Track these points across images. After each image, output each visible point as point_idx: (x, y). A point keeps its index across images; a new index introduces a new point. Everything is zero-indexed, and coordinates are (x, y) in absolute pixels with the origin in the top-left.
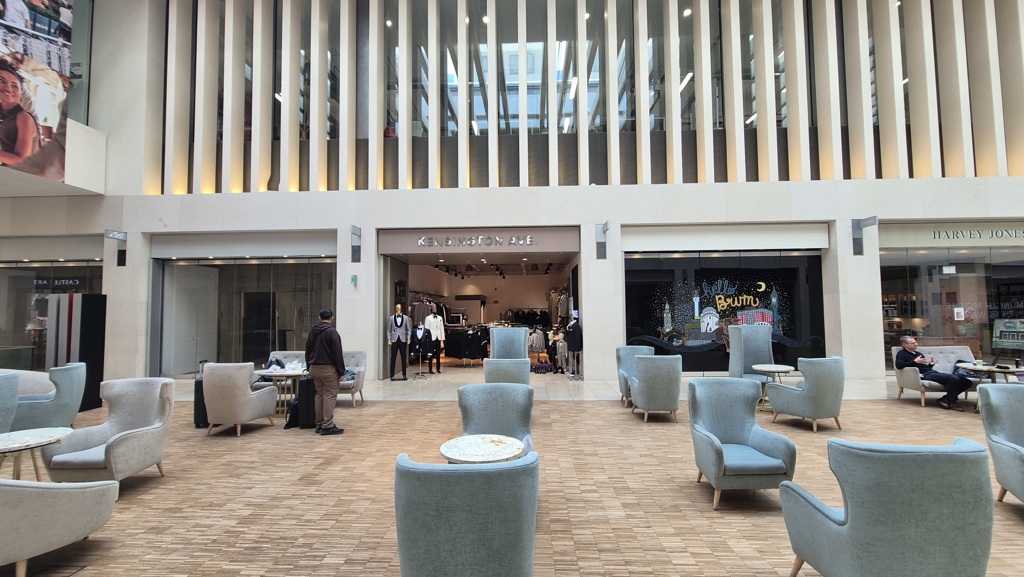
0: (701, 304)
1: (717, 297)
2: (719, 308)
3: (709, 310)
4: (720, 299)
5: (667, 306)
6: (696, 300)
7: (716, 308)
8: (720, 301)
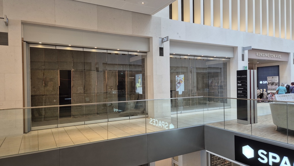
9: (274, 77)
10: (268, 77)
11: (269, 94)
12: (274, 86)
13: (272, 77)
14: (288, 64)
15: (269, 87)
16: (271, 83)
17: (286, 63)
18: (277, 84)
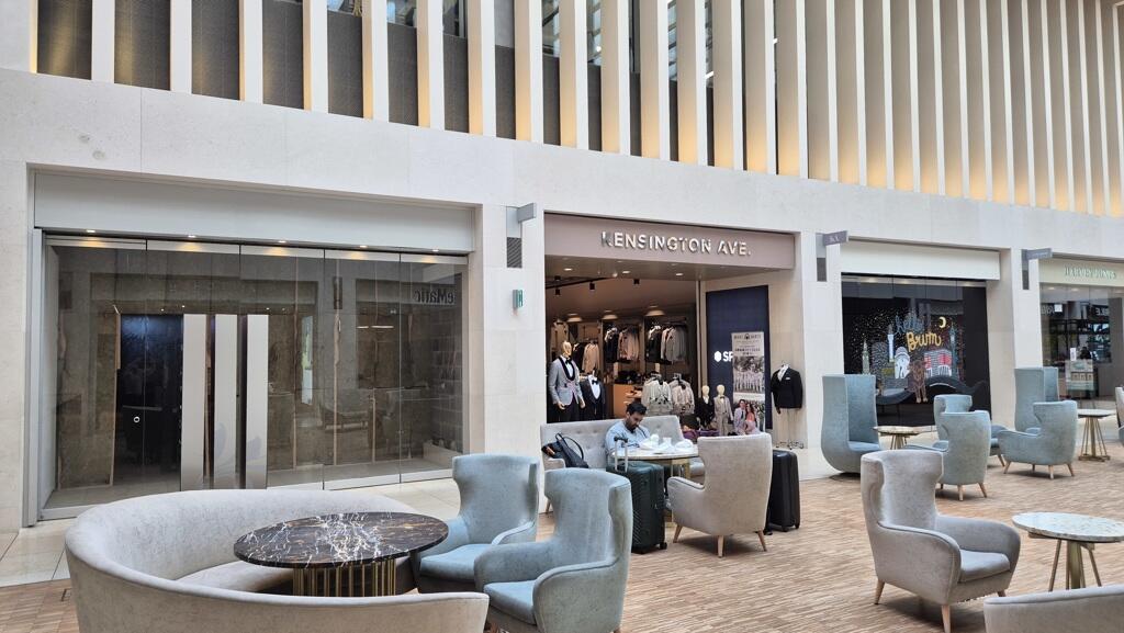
0: (894, 341)
1: (908, 334)
2: (910, 347)
3: (901, 350)
4: (910, 336)
5: (865, 346)
6: (891, 338)
7: (907, 348)
8: (912, 339)
9: (750, 334)
10: (733, 335)
11: (738, 406)
12: (751, 371)
13: (743, 334)
14: (795, 280)
15: (739, 375)
16: (742, 359)
17: (787, 273)
18: (760, 365)
